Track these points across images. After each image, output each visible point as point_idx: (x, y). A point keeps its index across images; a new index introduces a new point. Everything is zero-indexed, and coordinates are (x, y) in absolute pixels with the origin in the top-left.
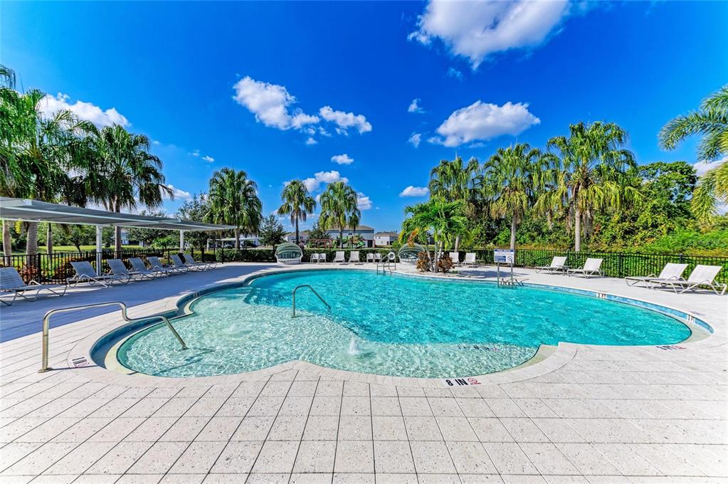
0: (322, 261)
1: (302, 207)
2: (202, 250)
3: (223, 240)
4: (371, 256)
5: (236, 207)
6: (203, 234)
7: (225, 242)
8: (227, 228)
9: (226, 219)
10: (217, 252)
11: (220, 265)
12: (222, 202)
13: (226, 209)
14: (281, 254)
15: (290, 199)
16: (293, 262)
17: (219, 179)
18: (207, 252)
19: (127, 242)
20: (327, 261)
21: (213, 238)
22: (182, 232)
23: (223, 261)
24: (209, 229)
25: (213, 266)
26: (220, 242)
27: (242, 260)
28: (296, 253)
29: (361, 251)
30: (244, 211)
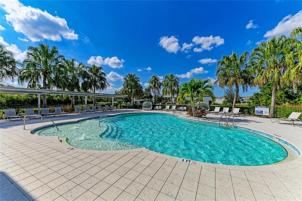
14: (145, 106)
16: (148, 110)
20: (161, 110)
22: (113, 98)
28: (150, 106)
29: (176, 105)
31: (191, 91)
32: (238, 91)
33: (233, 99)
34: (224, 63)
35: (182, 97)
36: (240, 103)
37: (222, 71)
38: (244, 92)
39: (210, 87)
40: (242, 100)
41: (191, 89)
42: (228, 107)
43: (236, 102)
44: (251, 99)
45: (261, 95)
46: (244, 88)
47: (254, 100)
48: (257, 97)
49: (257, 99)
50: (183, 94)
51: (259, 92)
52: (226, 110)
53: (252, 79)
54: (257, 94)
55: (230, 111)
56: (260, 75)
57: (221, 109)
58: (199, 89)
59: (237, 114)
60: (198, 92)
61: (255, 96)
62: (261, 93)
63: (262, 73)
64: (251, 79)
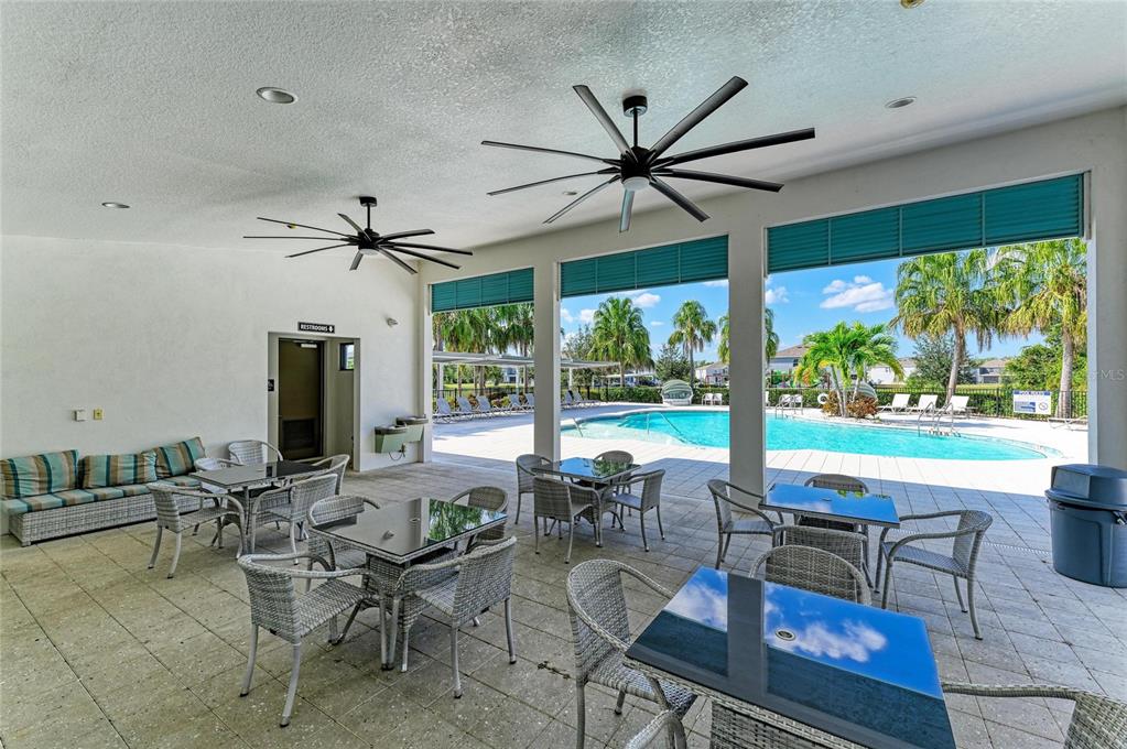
0: (717, 403)
1: (698, 333)
2: (588, 388)
3: (609, 376)
4: (786, 398)
5: (620, 341)
6: (588, 371)
7: (612, 379)
8: (612, 364)
9: (611, 353)
10: (602, 391)
11: (604, 404)
12: (608, 335)
13: (610, 343)
14: (668, 394)
15: (683, 324)
16: (680, 403)
17: (603, 310)
18: (592, 390)
19: (508, 380)
20: (723, 404)
21: (598, 374)
22: (571, 369)
23: (607, 400)
24: (593, 366)
25: (597, 404)
26: (606, 380)
27: (626, 400)
28: (686, 393)
30: (628, 346)
31: (841, 353)
32: (962, 346)
33: (948, 370)
34: (917, 269)
35: (816, 368)
36: (974, 381)
37: (912, 292)
38: (981, 350)
39: (889, 344)
40: (984, 371)
41: (841, 347)
42: (935, 394)
43: (959, 380)
44: (1015, 368)
45: (1051, 355)
46: (980, 339)
47: (1023, 370)
48: (1034, 361)
49: (1034, 370)
50: (819, 360)
51: (1044, 344)
52: (927, 401)
53: (1003, 316)
54: (1036, 352)
55: (939, 404)
56: (1024, 308)
57: (914, 401)
58: (862, 349)
59: (962, 413)
60: (859, 358)
61: (1030, 357)
62: (1049, 346)
63: (1031, 301)
64: (1000, 316)
